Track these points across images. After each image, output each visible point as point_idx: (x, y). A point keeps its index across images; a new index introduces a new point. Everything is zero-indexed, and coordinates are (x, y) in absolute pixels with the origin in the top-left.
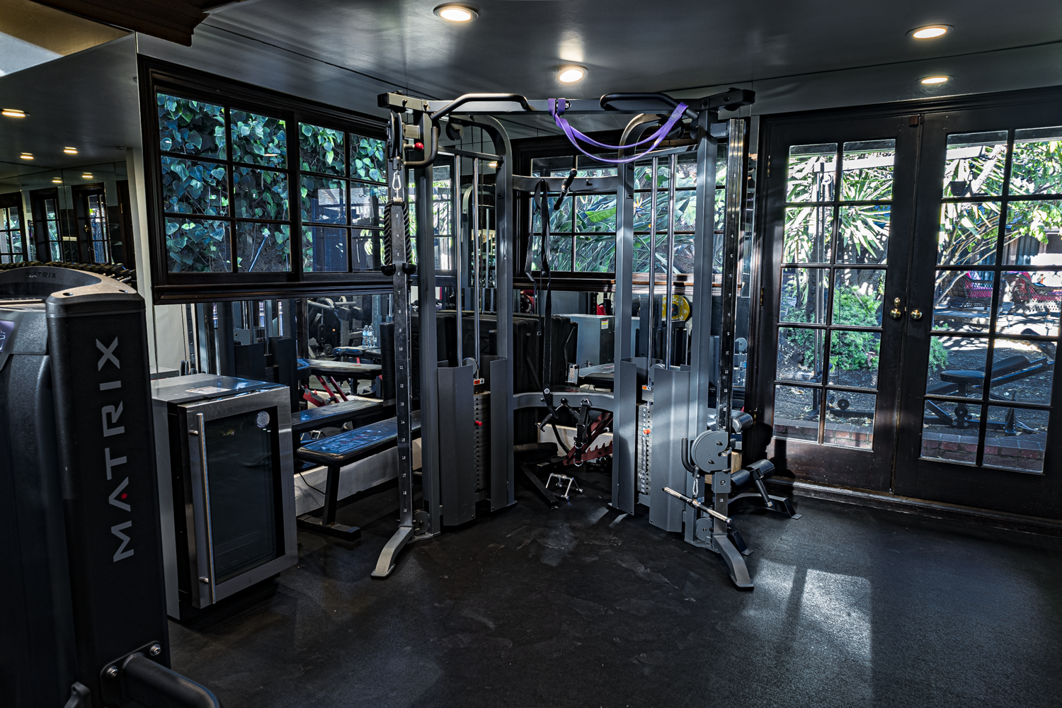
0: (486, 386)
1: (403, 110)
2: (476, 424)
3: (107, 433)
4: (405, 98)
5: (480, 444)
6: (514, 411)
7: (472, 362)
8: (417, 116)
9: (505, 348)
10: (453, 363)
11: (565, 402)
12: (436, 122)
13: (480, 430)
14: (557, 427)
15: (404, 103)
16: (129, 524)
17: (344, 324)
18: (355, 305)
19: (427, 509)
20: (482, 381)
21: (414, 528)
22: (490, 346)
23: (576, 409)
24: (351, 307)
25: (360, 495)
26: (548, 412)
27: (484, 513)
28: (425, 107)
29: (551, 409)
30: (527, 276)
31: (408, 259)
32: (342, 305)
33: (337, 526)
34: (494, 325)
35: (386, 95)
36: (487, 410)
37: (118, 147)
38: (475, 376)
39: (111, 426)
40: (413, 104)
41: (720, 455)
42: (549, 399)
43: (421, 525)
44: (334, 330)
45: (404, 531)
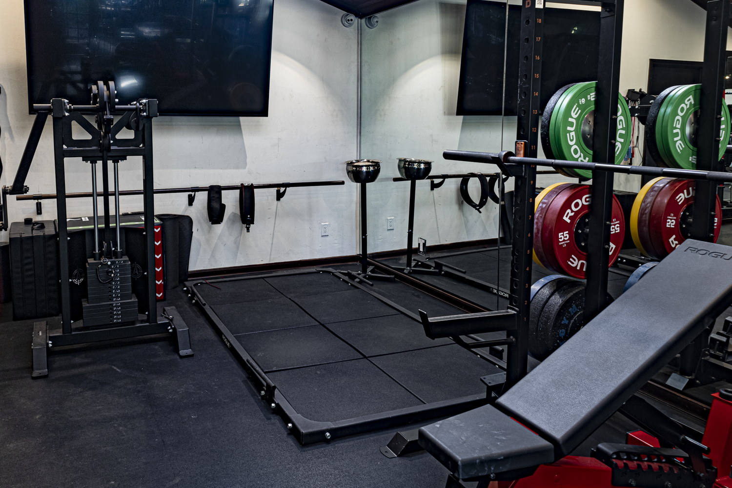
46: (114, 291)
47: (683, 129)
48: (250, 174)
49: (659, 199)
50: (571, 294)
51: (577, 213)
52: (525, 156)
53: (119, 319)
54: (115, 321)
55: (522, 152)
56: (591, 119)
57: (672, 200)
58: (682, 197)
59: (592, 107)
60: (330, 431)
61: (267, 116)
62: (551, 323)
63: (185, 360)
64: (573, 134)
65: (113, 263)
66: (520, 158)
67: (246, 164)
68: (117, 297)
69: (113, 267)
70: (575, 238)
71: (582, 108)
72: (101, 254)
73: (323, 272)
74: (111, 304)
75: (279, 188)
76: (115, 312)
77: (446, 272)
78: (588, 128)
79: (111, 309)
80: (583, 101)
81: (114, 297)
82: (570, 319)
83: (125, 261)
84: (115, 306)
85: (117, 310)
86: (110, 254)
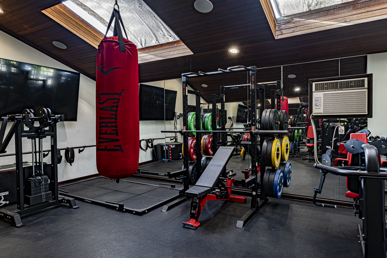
46: (42, 189)
47: (210, 124)
48: (68, 143)
49: (206, 141)
50: (194, 165)
51: (194, 144)
52: (186, 130)
53: (44, 200)
54: (43, 201)
55: (185, 129)
56: (195, 121)
57: (209, 141)
58: (211, 140)
59: (195, 118)
60: (146, 210)
61: (76, 121)
62: (191, 173)
63: (76, 210)
64: (192, 125)
65: (42, 178)
66: (185, 131)
67: (67, 140)
68: (43, 192)
69: (41, 180)
70: (194, 150)
71: (194, 118)
72: (36, 175)
73: (100, 178)
74: (41, 195)
75: (79, 149)
76: (43, 198)
77: (141, 172)
78: (195, 123)
79: (42, 196)
80: (193, 117)
81: (42, 192)
82: (194, 171)
83: (46, 177)
84: (43, 195)
85: (44, 197)
86: (40, 175)
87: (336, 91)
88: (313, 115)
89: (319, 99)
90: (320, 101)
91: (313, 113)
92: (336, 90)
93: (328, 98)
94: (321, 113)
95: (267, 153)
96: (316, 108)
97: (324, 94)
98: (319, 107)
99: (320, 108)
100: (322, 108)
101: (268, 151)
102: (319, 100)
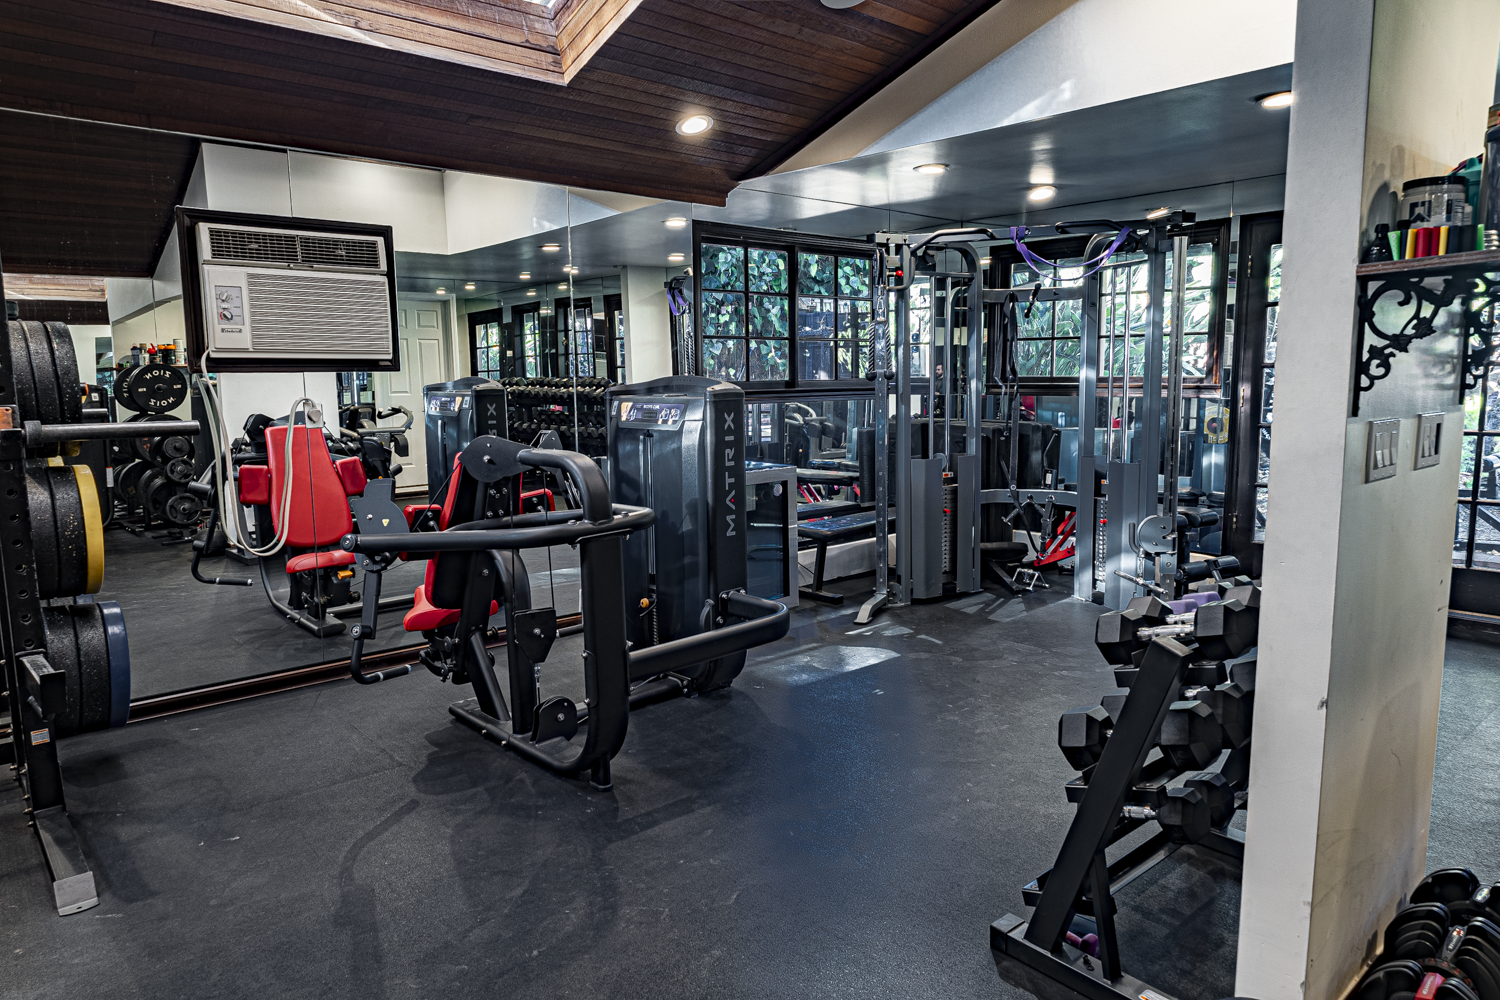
0: (954, 480)
1: (886, 246)
2: (945, 512)
3: (728, 464)
4: (888, 235)
5: (948, 531)
6: (982, 505)
7: (944, 456)
8: (899, 248)
9: (973, 447)
10: (925, 455)
11: (1031, 498)
12: (913, 253)
13: (948, 518)
14: (1032, 533)
15: (888, 240)
16: (734, 517)
17: (813, 442)
18: (826, 421)
19: (899, 582)
20: (950, 474)
21: (888, 596)
22: (959, 444)
23: (1043, 506)
24: (821, 422)
25: (840, 579)
26: (1015, 508)
27: (950, 593)
28: (905, 240)
29: (1017, 504)
30: (996, 381)
31: (888, 368)
32: (812, 421)
33: (823, 593)
34: (963, 429)
35: (873, 235)
36: (954, 500)
37: (615, 266)
38: (944, 470)
39: (729, 460)
40: (895, 239)
41: (1164, 538)
42: (1016, 496)
43: (894, 595)
44: (801, 450)
45: (880, 597)
87: (291, 269)
88: (213, 355)
89: (234, 293)
90: (237, 302)
91: (212, 348)
92: (292, 265)
93: (264, 292)
94: (245, 350)
95: (57, 533)
96: (223, 330)
97: (251, 276)
98: (236, 324)
99: (240, 331)
100: (247, 329)
101: (66, 526)
102: (234, 296)
